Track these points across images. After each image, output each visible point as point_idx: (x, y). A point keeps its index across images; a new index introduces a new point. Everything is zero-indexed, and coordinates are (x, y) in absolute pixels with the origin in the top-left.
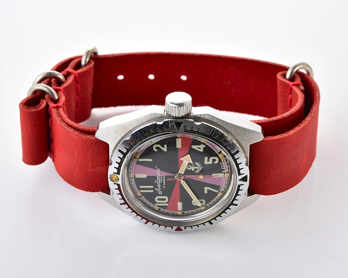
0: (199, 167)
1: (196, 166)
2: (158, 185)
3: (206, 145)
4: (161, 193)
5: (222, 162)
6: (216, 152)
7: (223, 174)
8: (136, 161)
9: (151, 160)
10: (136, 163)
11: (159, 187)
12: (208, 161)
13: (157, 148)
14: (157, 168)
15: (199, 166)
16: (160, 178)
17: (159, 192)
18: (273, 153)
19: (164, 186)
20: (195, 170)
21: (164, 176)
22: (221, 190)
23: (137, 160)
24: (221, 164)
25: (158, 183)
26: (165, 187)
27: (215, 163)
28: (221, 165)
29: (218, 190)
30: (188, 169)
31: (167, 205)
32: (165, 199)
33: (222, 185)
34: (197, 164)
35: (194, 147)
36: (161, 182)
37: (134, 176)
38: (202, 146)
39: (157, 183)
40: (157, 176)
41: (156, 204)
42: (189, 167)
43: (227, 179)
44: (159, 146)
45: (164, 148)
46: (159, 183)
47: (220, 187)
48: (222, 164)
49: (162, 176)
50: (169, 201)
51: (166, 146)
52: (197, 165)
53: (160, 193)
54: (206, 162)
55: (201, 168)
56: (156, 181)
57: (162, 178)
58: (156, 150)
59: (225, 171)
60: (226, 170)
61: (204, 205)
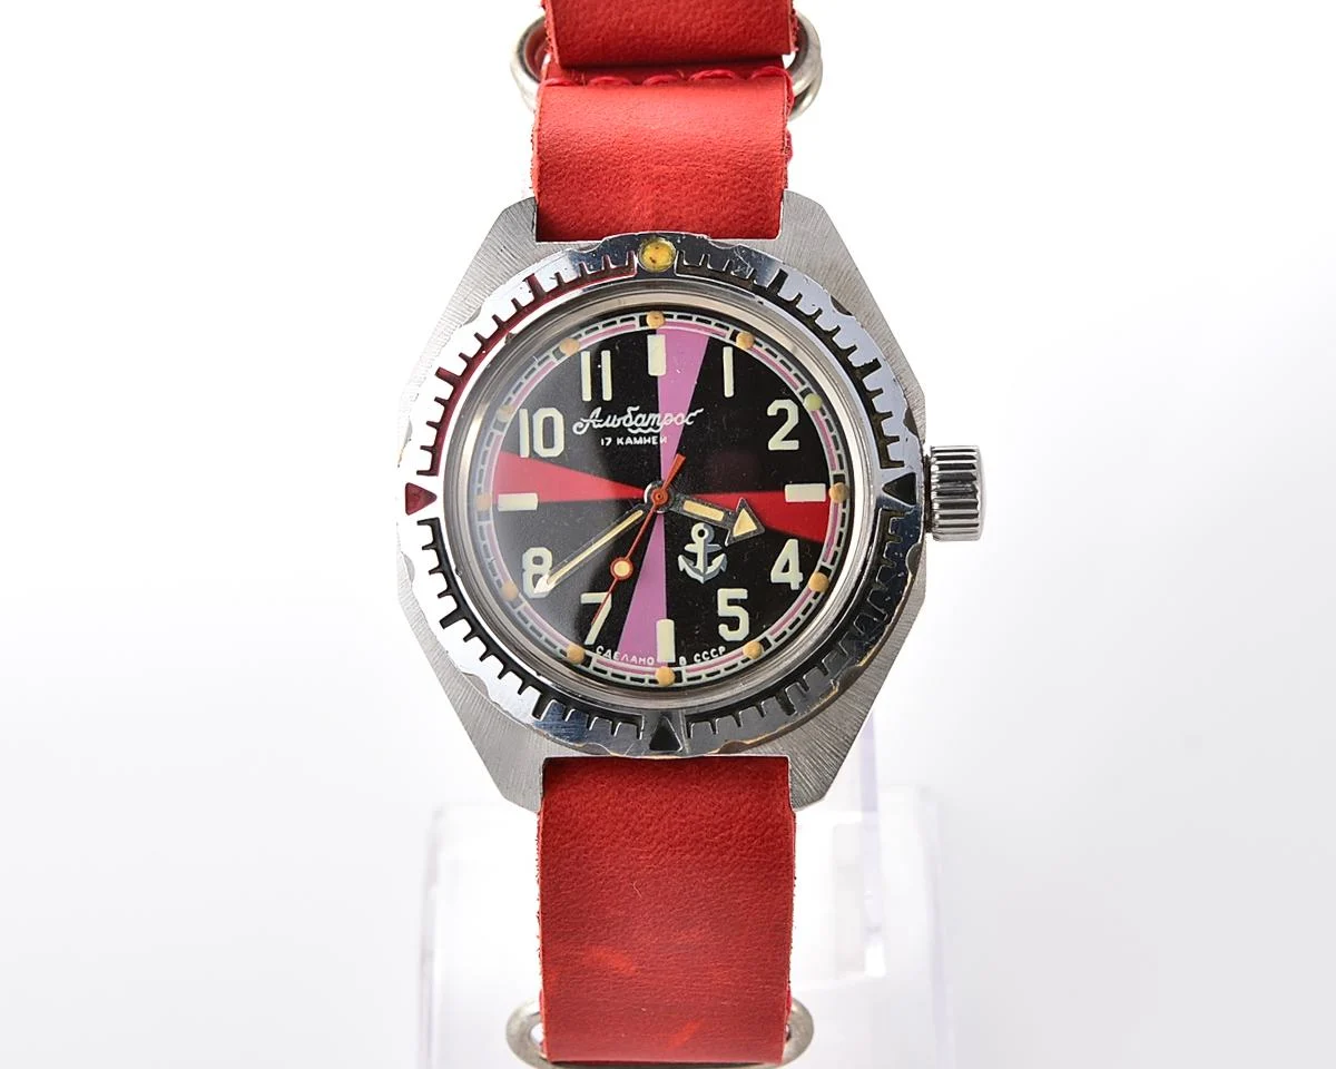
0: (705, 570)
1: (710, 557)
2: (618, 417)
3: (797, 593)
4: (579, 429)
5: (724, 653)
6: (767, 628)
7: (674, 661)
8: (721, 339)
9: (729, 392)
10: (710, 338)
11: (606, 424)
12: (729, 600)
13: (783, 414)
14: (694, 414)
15: (711, 569)
16: (649, 426)
17: (585, 424)
18: (732, 850)
19: (610, 440)
21: (658, 440)
22: (596, 656)
23: (727, 340)
24: (717, 649)
25: (625, 418)
26: (608, 444)
27: (723, 629)
28: (714, 650)
29: (597, 643)
30: (696, 529)
31: (525, 453)
32: (549, 443)
33: (620, 657)
34: (719, 561)
35: (791, 550)
36: (630, 430)
37: (653, 332)
38: (794, 578)
39: (626, 413)
40: (659, 416)
41: (524, 414)
42: (701, 533)
43: (647, 677)
44: (793, 420)
45: (785, 439)
46: (627, 421)
47: (609, 651)
48: (715, 653)
49: (658, 434)
50: (541, 463)
51: (794, 445)
52: (714, 562)
54: (724, 594)
55: (701, 579)
56: (632, 412)
57: (651, 434)
58: (772, 411)
59: (684, 668)
60: (687, 671)
61: (525, 590)
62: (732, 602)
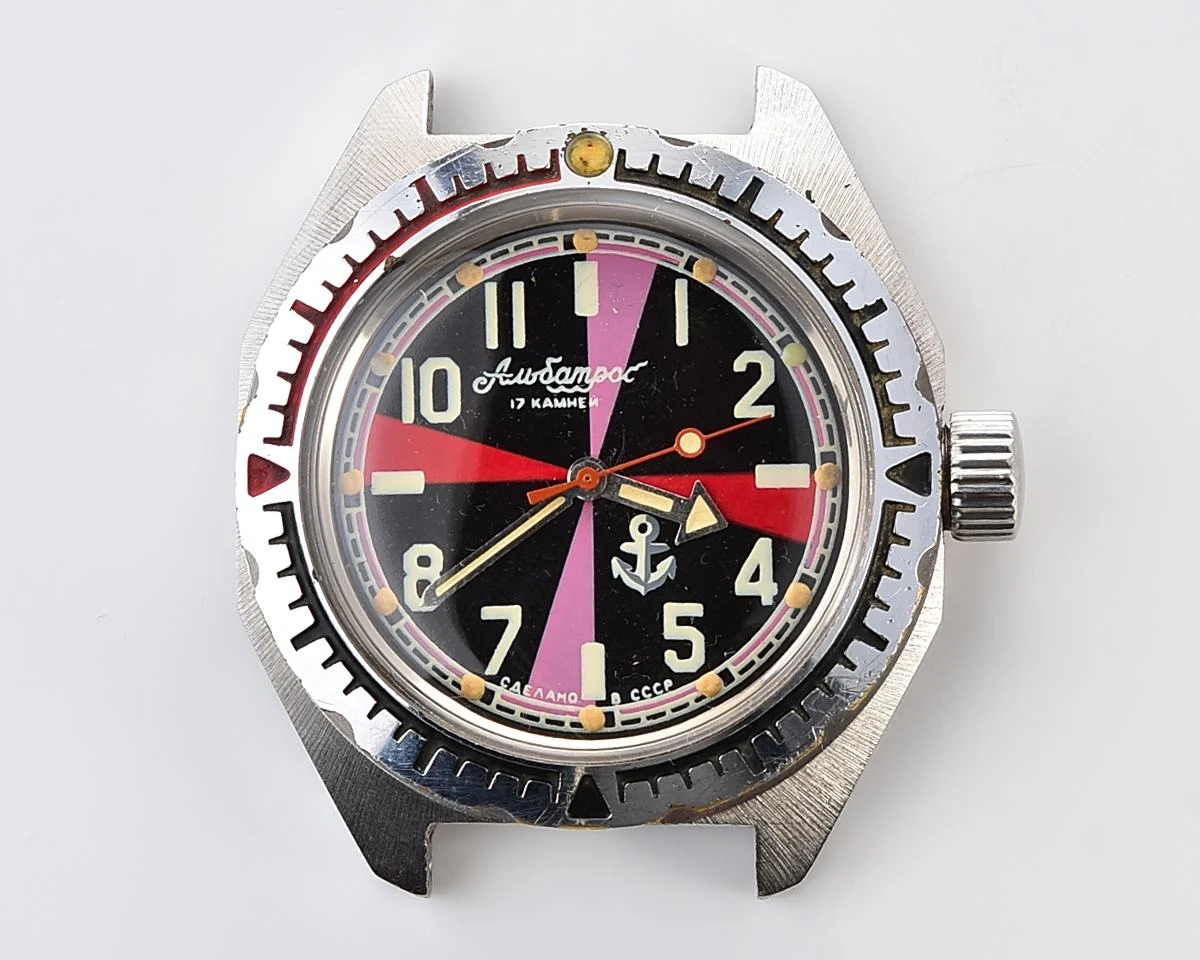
0: (647, 577)
1: (655, 560)
2: (533, 371)
3: (770, 609)
4: (481, 387)
5: (671, 689)
6: (729, 656)
7: (604, 698)
8: (673, 267)
9: (682, 339)
10: (659, 266)
11: (518, 380)
12: (678, 618)
13: (754, 371)
14: (635, 368)
15: (654, 577)
16: (575, 383)
17: (489, 379)
19: (522, 401)
20: (630, 560)
21: (587, 403)
22: (500, 690)
23: (680, 269)
24: (662, 683)
25: (542, 373)
26: (519, 407)
27: (670, 657)
28: (657, 684)
29: (502, 672)
30: (635, 523)
31: (408, 417)
32: (441, 404)
33: (532, 692)
34: (666, 566)
35: (762, 552)
36: (550, 389)
37: (582, 257)
38: (766, 590)
39: (545, 366)
40: (588, 370)
41: (408, 365)
42: (643, 528)
43: (567, 719)
44: (766, 380)
45: (756, 403)
46: (546, 377)
47: (518, 684)
48: (658, 689)
49: (586, 395)
50: (430, 431)
51: (768, 411)
52: (659, 566)
53: (482, 385)
54: (672, 610)
55: (642, 591)
56: (553, 365)
57: (577, 395)
58: (740, 365)
59: (617, 708)
60: (621, 712)
61: (407, 601)
62: (682, 621)
